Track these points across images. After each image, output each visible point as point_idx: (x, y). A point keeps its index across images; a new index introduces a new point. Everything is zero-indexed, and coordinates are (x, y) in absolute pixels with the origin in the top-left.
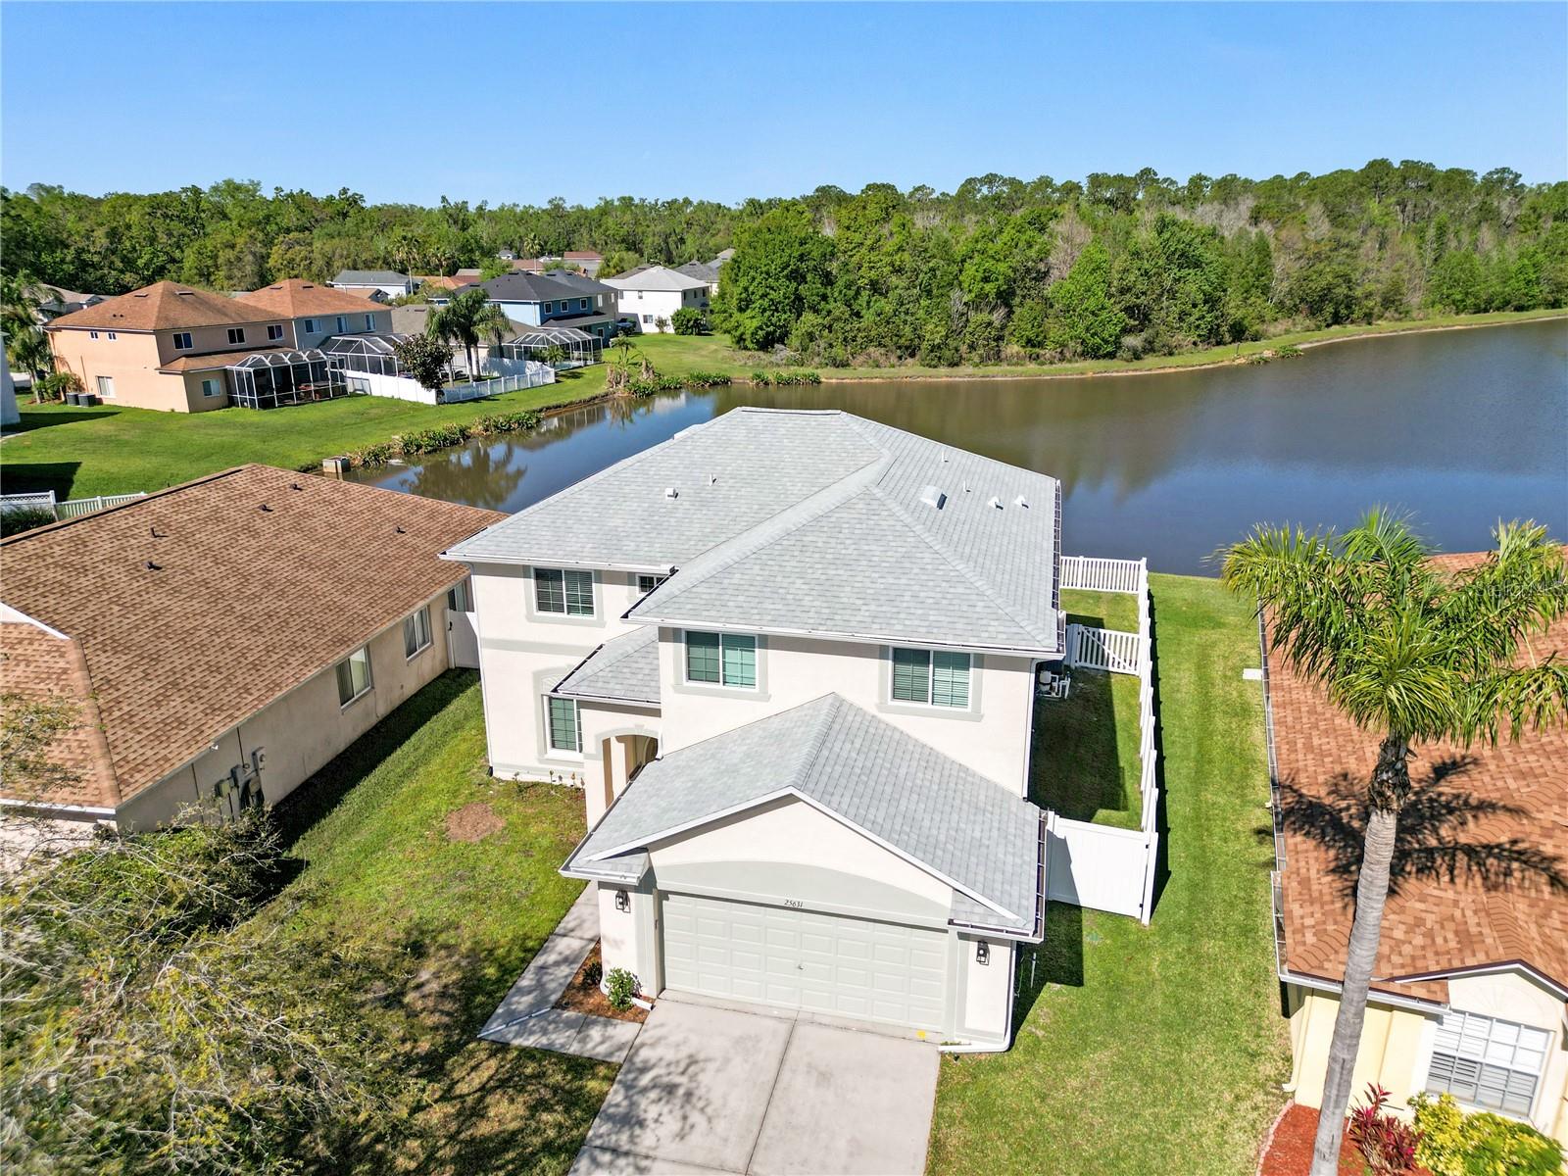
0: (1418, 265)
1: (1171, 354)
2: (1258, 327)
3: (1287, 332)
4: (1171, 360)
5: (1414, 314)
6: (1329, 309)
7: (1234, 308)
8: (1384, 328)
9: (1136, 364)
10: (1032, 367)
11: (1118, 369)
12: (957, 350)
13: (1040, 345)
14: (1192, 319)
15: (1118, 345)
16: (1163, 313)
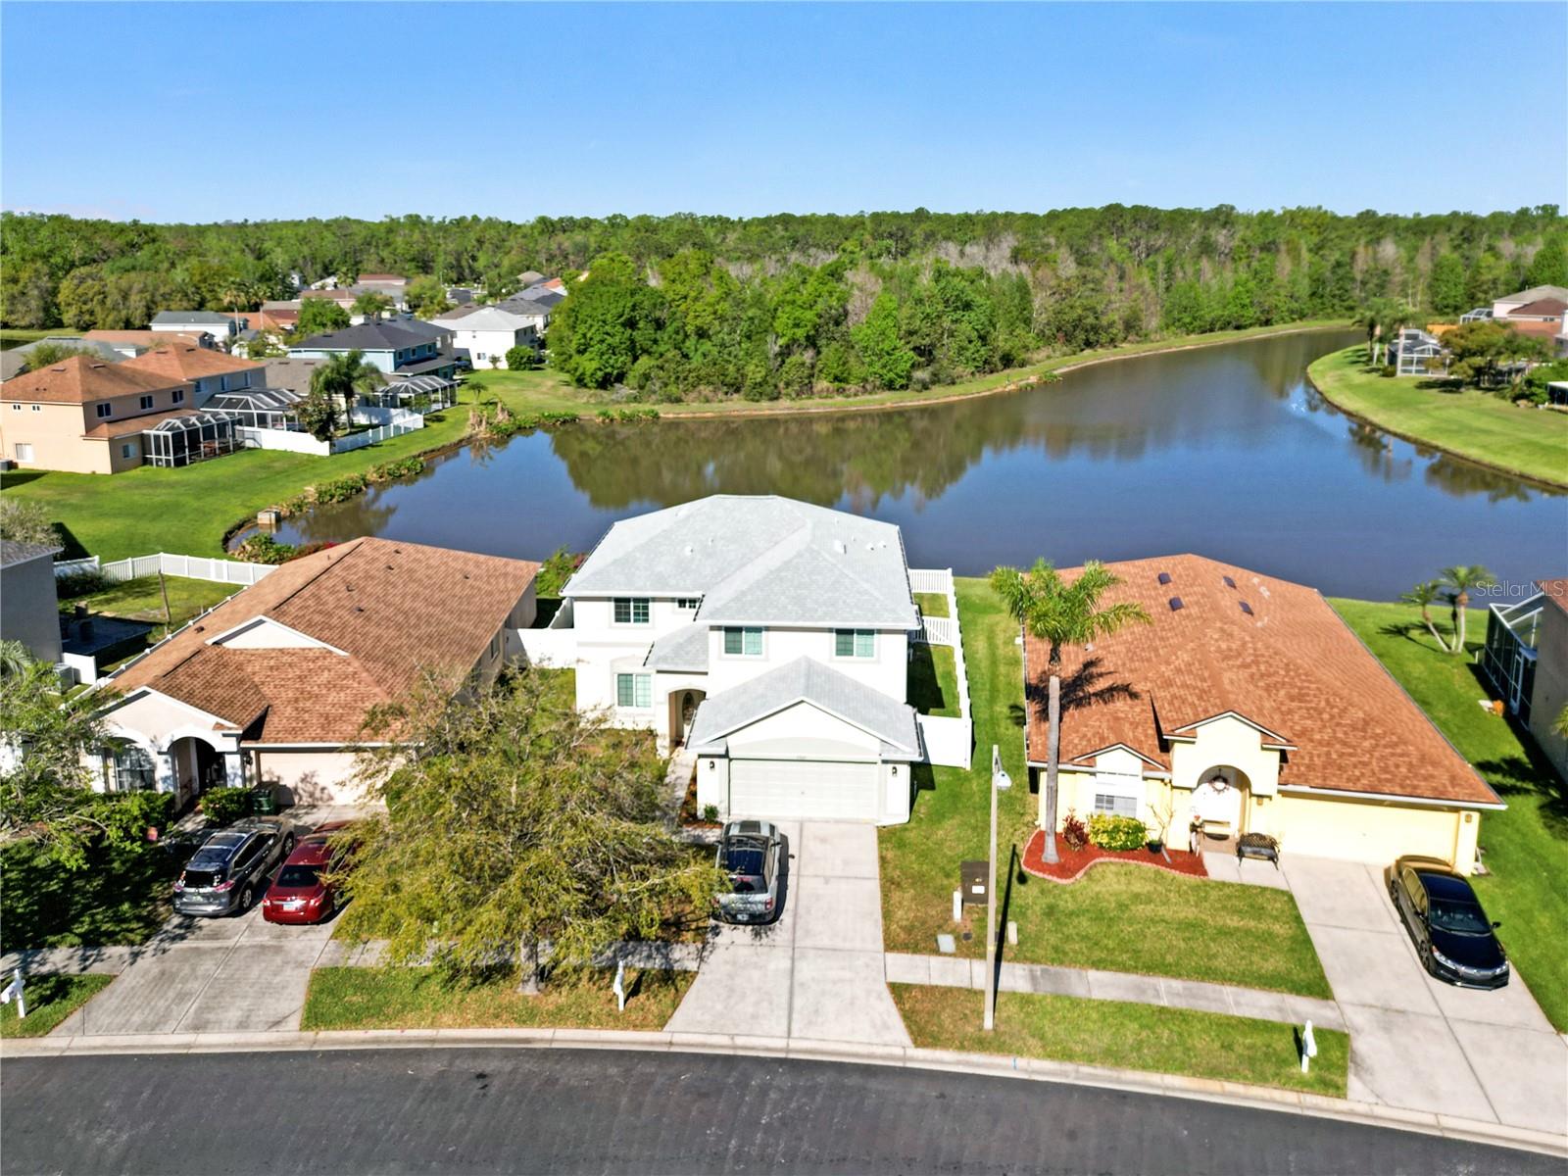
0: (1153, 294)
1: (953, 383)
2: (1024, 356)
3: (1049, 357)
4: (953, 389)
5: (1152, 337)
6: (1081, 336)
7: (1002, 341)
8: (1128, 350)
9: (925, 393)
10: (839, 399)
11: (910, 400)
12: (776, 386)
13: (845, 380)
14: (968, 354)
15: (909, 378)
16: (945, 349)
